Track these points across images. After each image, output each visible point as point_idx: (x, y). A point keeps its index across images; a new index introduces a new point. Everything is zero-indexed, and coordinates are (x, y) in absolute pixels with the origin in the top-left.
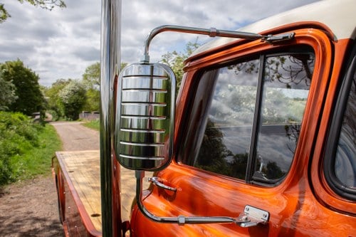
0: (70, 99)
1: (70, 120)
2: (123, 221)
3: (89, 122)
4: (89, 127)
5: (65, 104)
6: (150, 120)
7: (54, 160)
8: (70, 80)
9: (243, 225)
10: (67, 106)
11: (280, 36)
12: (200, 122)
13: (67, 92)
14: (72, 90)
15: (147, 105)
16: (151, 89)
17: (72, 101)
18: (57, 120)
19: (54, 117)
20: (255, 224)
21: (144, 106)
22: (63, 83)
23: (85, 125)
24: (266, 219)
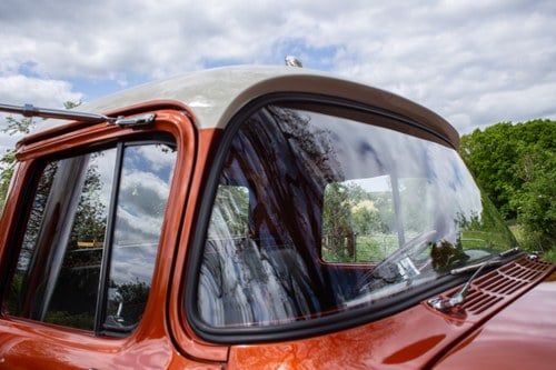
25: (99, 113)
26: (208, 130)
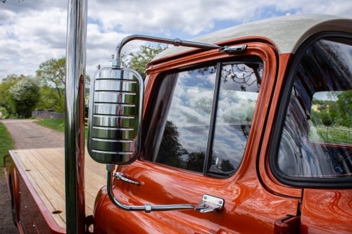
0: (23, 96)
1: (22, 118)
2: (87, 216)
3: (42, 120)
4: (42, 125)
5: (16, 101)
6: (119, 119)
7: (7, 159)
8: (22, 76)
9: (202, 211)
10: (18, 103)
11: (234, 47)
12: (160, 121)
13: (19, 89)
14: (25, 87)
15: (117, 105)
16: (121, 91)
17: (25, 98)
18: (7, 118)
19: (3, 114)
20: (212, 210)
21: (114, 106)
22: (15, 79)
23: (38, 123)
24: (222, 205)
25: (211, 43)
26: (287, 54)
